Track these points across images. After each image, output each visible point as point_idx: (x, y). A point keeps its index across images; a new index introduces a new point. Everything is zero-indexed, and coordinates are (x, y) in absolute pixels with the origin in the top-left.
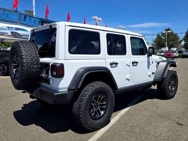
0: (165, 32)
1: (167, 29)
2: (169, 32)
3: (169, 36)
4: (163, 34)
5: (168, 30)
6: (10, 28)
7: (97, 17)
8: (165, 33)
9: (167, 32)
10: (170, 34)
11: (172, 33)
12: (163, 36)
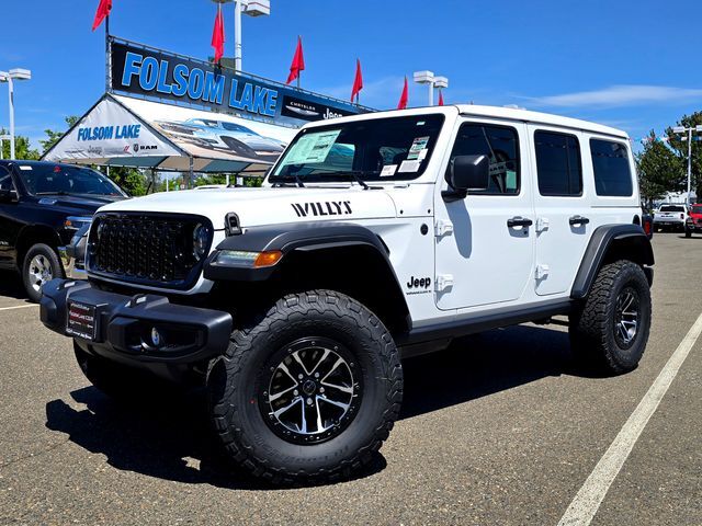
0: (683, 129)
1: (689, 116)
2: (699, 128)
3: (701, 144)
4: (675, 139)
5: (696, 119)
6: (211, 124)
7: (432, 74)
8: (682, 135)
9: (691, 129)
12: (673, 146)
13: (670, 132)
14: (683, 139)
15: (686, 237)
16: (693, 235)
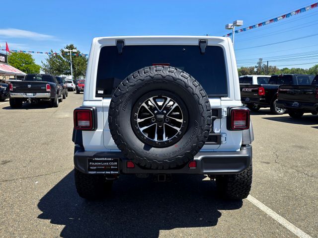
0: (67, 50)
1: (69, 45)
2: (74, 51)
3: (75, 56)
4: (64, 54)
5: (71, 47)
8: (67, 52)
9: (71, 51)
10: (75, 54)
11: (78, 53)
12: (64, 57)
13: (62, 51)
14: (68, 54)
15: (77, 93)
16: (81, 92)
